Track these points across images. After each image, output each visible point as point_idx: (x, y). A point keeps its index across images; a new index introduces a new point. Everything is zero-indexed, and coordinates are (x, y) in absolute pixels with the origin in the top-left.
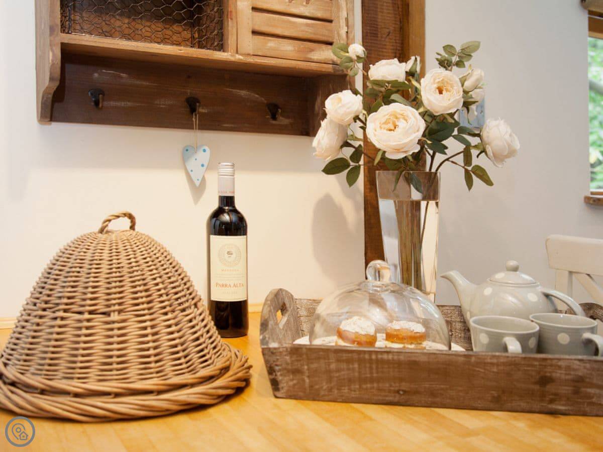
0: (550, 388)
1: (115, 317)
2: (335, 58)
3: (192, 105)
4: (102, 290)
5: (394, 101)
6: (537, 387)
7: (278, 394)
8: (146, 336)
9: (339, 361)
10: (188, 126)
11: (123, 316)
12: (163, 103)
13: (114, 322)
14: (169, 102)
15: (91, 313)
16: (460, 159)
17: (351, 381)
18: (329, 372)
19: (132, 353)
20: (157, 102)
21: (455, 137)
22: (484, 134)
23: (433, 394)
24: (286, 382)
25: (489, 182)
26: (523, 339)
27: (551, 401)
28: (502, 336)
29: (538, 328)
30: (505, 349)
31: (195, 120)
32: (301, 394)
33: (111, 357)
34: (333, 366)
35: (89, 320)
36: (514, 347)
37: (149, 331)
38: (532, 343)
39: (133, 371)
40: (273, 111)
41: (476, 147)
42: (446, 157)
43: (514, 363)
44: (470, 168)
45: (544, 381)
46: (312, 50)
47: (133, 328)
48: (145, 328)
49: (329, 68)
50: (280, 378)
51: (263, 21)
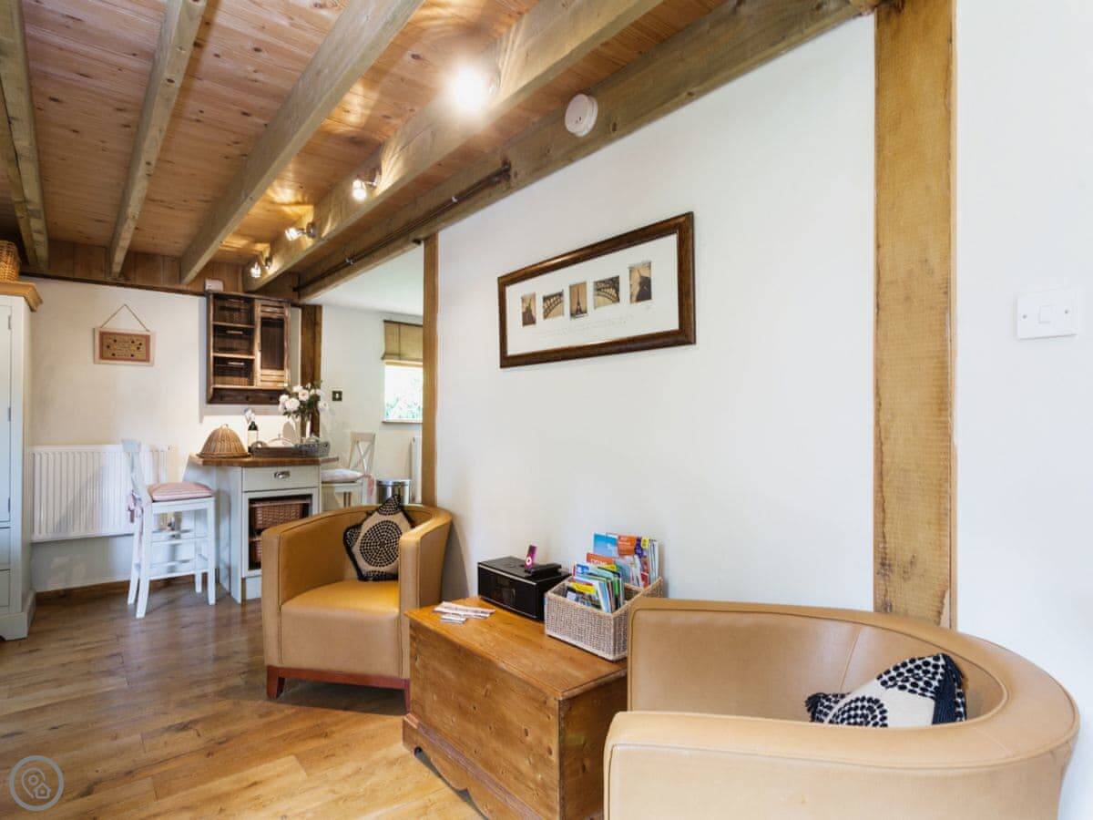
51: (264, 378)
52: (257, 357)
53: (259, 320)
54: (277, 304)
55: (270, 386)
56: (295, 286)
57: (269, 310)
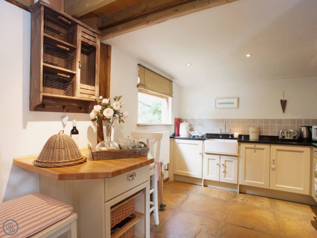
0: (136, 153)
1: (66, 149)
2: (95, 98)
3: (64, 107)
4: (63, 144)
5: (108, 108)
6: (134, 154)
7: (94, 160)
8: (72, 152)
9: (104, 153)
10: (63, 112)
11: (67, 149)
12: (57, 107)
13: (66, 150)
14: (59, 106)
15: (61, 149)
16: (118, 118)
17: (106, 156)
18: (103, 155)
19: (70, 155)
20: (56, 106)
21: (117, 114)
22: (123, 114)
23: (119, 157)
24: (95, 158)
25: (123, 122)
26: (132, 147)
27: (136, 155)
28: (129, 147)
29: (133, 145)
30: (129, 148)
31: (65, 110)
32: (98, 159)
33: (66, 156)
34: (103, 154)
35: (61, 150)
36: (131, 148)
37: (72, 151)
38: (133, 147)
39: (70, 158)
40: (80, 108)
41: (121, 116)
42: (115, 118)
43: (131, 150)
44: (120, 120)
45: (135, 152)
46: (91, 96)
47: (69, 150)
48: (71, 151)
49: (94, 100)
50: (94, 157)
51: (82, 91)
52: (78, 73)
53: (80, 43)
54: (92, 34)
55: (85, 97)
56: (100, 26)
57: (87, 36)
